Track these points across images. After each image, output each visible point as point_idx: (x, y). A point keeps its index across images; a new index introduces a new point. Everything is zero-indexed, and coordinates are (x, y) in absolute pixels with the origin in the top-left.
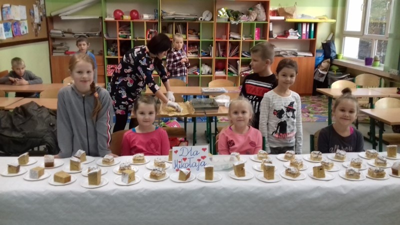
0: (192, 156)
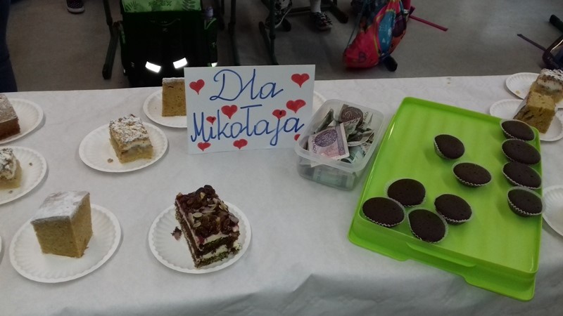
0: (258, 101)
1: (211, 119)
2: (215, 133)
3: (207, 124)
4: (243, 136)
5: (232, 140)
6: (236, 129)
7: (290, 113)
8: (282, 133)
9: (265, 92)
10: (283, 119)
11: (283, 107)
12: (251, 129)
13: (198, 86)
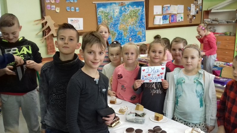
1: (146, 77)
2: (146, 79)
3: (145, 77)
4: (151, 80)
5: (149, 80)
6: (150, 78)
7: (161, 75)
8: (159, 79)
9: (156, 71)
10: (159, 76)
11: (159, 74)
12: (153, 79)
13: (144, 70)
